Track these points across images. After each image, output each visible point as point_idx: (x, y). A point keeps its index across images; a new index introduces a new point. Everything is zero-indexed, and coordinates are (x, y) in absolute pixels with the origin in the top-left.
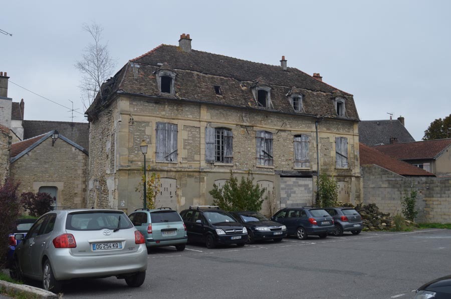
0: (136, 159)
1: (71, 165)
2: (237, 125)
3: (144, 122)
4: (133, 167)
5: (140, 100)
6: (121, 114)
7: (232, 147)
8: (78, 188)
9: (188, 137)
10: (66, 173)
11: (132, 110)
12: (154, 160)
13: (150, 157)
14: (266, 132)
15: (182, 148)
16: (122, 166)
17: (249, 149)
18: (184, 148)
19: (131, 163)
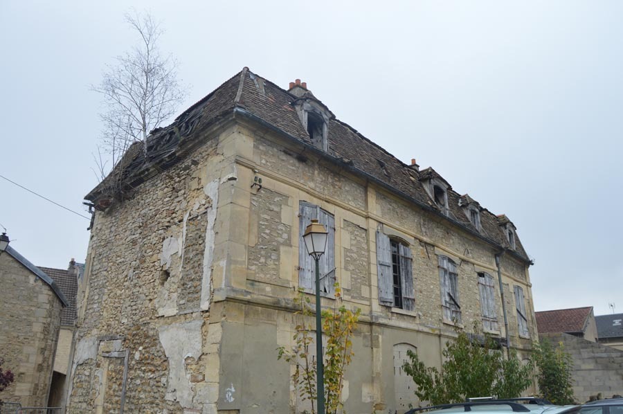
0: (261, 276)
1: (21, 313)
2: (416, 238)
3: (280, 194)
4: (255, 297)
5: (272, 144)
6: (237, 162)
7: (412, 279)
8: (27, 362)
9: (352, 245)
10: (7, 328)
11: (256, 159)
12: (296, 285)
13: (290, 279)
14: (450, 261)
15: (343, 267)
16: (234, 290)
17: (432, 287)
18: (346, 269)
19: (252, 284)
